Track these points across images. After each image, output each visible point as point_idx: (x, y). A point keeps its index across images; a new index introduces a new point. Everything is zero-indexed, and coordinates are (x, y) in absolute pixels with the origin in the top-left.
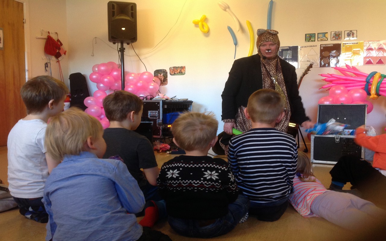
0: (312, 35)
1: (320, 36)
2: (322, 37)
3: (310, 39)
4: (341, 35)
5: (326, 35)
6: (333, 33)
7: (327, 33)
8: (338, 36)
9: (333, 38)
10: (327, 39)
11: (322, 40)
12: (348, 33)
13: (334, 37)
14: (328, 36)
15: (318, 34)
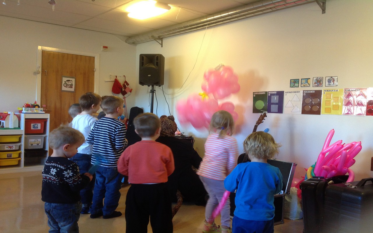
0: (296, 80)
1: (304, 81)
2: (305, 83)
3: (294, 85)
4: (322, 82)
5: (309, 81)
6: (315, 79)
7: (310, 79)
8: (319, 82)
9: (315, 85)
10: (309, 86)
11: (304, 86)
12: (329, 79)
13: (315, 83)
14: (310, 81)
15: (301, 79)
